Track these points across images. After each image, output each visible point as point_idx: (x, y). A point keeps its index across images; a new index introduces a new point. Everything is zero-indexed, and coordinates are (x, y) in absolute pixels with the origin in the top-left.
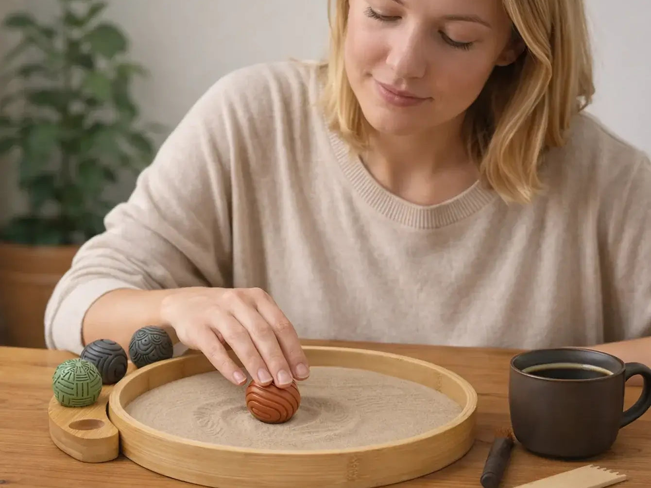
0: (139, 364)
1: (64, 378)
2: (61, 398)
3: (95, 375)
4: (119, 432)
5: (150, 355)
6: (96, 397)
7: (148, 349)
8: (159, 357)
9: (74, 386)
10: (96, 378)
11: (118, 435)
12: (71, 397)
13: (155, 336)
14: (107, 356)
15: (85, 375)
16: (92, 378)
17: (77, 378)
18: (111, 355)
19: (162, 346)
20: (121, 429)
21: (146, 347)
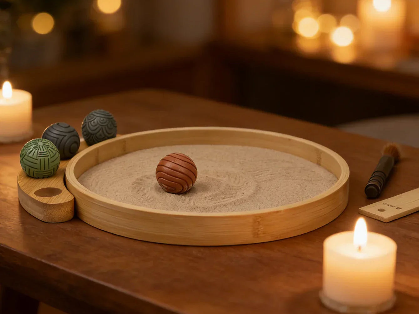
0: (89, 143)
1: (29, 155)
2: (27, 170)
3: (54, 152)
4: (75, 198)
5: (98, 134)
6: (55, 169)
7: (96, 129)
8: (105, 136)
9: (38, 162)
10: (55, 155)
11: (74, 200)
12: (36, 170)
13: (102, 119)
14: (63, 137)
15: (47, 152)
16: (52, 155)
17: (39, 154)
18: (65, 136)
19: (108, 127)
20: (76, 196)
21: (95, 127)
